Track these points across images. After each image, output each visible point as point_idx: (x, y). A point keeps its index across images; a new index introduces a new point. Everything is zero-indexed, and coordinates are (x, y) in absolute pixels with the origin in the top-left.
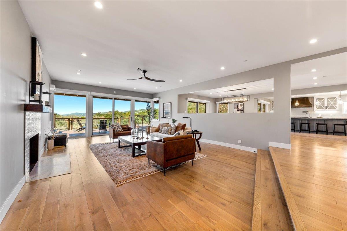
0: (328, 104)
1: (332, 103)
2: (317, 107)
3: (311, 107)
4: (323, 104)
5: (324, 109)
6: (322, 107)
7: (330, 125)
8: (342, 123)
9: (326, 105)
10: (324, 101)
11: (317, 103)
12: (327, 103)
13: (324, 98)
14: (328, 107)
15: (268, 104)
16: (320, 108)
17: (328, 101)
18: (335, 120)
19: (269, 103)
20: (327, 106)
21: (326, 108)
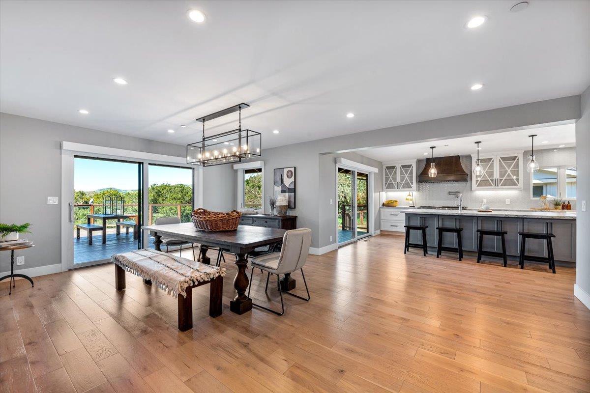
0: (502, 174)
1: (509, 171)
2: (477, 181)
3: (465, 180)
4: (491, 174)
5: (492, 186)
6: (488, 180)
7: (513, 234)
8: (541, 229)
9: (496, 176)
10: (492, 165)
11: (478, 170)
12: (498, 173)
13: (491, 159)
14: (501, 180)
15: (375, 174)
16: (484, 183)
17: (501, 166)
18: (523, 219)
19: (376, 170)
20: (498, 177)
21: (497, 183)
